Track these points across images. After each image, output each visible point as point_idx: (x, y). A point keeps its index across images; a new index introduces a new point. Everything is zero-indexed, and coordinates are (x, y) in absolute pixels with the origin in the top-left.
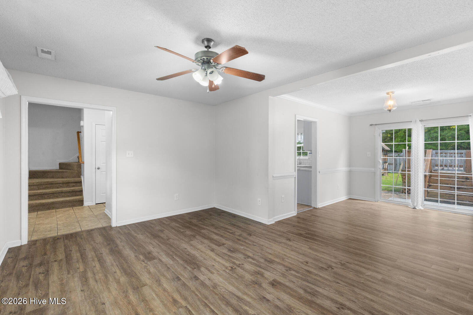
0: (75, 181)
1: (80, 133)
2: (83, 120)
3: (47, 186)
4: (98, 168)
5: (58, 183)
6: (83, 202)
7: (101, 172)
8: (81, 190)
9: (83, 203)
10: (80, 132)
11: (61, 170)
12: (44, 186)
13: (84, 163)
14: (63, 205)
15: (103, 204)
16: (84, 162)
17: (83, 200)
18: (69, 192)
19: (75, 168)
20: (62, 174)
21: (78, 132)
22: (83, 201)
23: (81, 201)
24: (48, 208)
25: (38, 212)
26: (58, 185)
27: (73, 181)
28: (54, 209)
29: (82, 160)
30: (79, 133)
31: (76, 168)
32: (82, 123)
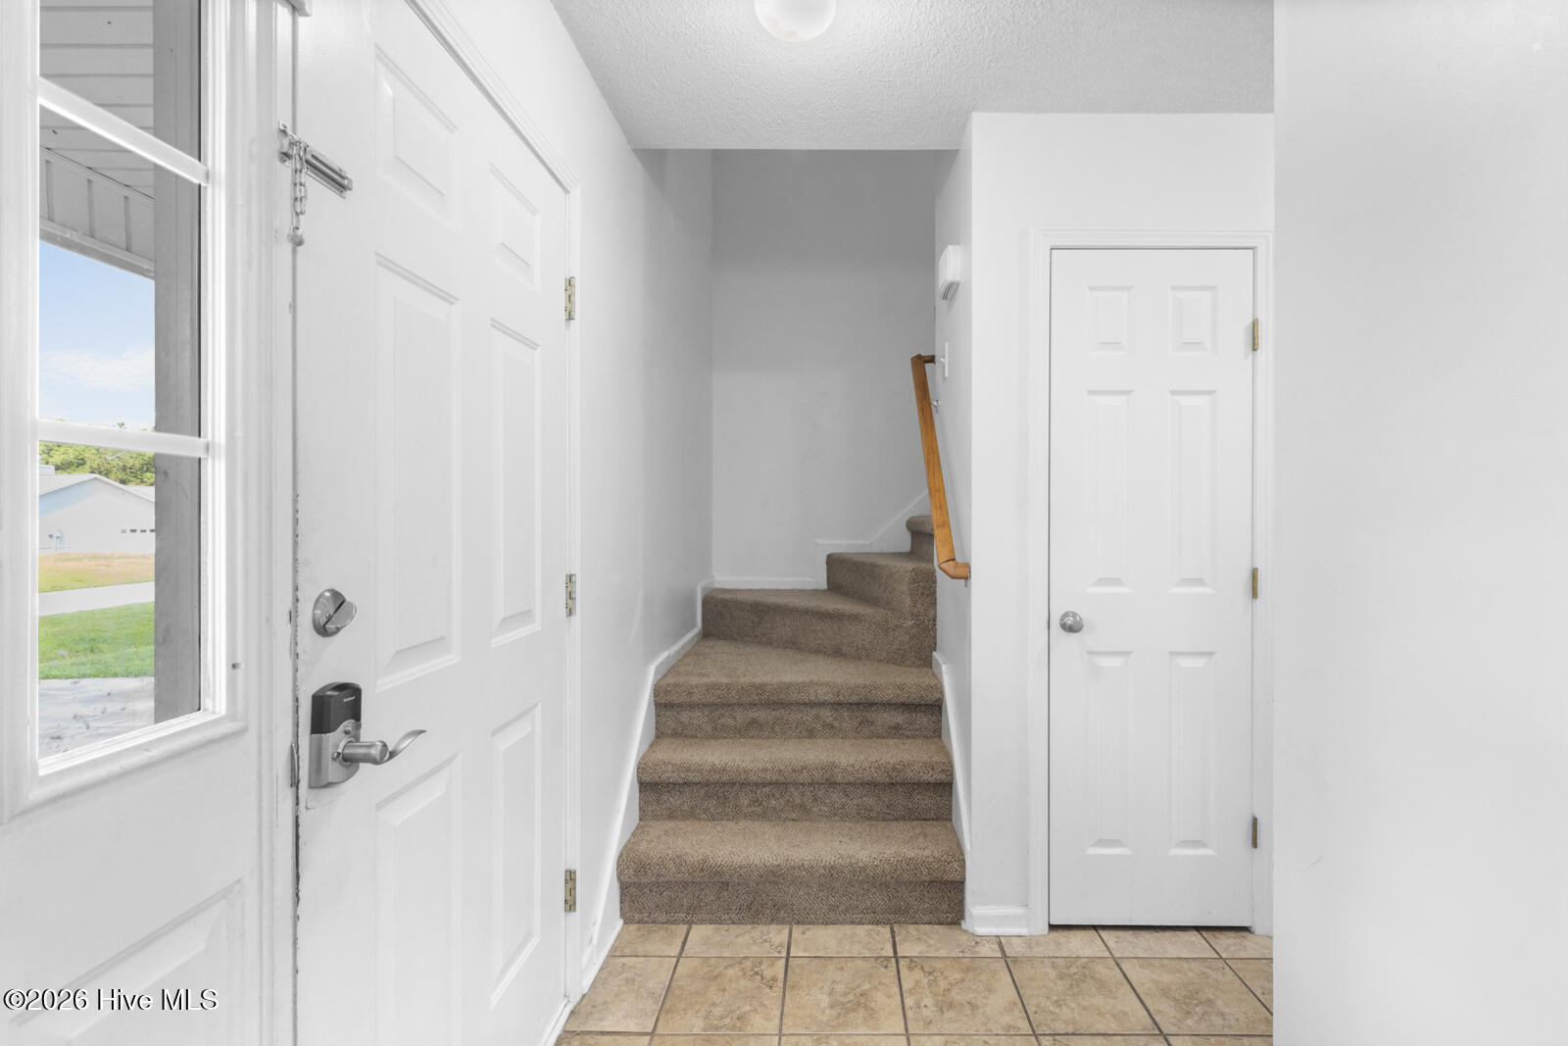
0: (904, 697)
1: (927, 365)
2: (961, 238)
3: (755, 714)
4: (1069, 621)
5: (812, 705)
6: (962, 891)
7: (1090, 653)
8: (942, 777)
9: (962, 903)
10: (932, 359)
11: (834, 604)
12: (741, 717)
13: (967, 578)
14: (832, 901)
15: (1104, 934)
16: (968, 566)
17: (963, 883)
18: (873, 785)
19: (903, 594)
20: (836, 626)
21: (919, 357)
22: (959, 885)
23: (946, 883)
24: (749, 908)
25: (690, 923)
26: (808, 716)
27: (889, 695)
28: (781, 922)
29: (952, 551)
30: (922, 363)
31: (908, 601)
32: (951, 264)
